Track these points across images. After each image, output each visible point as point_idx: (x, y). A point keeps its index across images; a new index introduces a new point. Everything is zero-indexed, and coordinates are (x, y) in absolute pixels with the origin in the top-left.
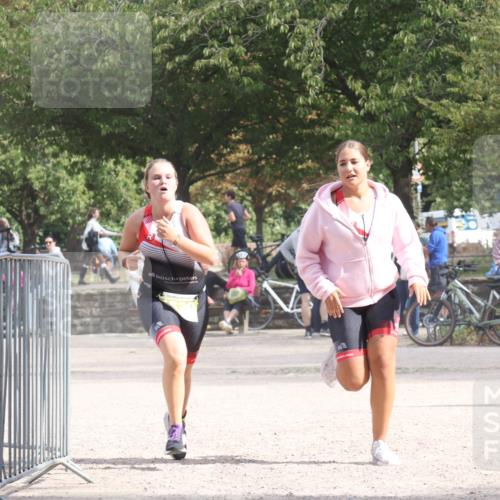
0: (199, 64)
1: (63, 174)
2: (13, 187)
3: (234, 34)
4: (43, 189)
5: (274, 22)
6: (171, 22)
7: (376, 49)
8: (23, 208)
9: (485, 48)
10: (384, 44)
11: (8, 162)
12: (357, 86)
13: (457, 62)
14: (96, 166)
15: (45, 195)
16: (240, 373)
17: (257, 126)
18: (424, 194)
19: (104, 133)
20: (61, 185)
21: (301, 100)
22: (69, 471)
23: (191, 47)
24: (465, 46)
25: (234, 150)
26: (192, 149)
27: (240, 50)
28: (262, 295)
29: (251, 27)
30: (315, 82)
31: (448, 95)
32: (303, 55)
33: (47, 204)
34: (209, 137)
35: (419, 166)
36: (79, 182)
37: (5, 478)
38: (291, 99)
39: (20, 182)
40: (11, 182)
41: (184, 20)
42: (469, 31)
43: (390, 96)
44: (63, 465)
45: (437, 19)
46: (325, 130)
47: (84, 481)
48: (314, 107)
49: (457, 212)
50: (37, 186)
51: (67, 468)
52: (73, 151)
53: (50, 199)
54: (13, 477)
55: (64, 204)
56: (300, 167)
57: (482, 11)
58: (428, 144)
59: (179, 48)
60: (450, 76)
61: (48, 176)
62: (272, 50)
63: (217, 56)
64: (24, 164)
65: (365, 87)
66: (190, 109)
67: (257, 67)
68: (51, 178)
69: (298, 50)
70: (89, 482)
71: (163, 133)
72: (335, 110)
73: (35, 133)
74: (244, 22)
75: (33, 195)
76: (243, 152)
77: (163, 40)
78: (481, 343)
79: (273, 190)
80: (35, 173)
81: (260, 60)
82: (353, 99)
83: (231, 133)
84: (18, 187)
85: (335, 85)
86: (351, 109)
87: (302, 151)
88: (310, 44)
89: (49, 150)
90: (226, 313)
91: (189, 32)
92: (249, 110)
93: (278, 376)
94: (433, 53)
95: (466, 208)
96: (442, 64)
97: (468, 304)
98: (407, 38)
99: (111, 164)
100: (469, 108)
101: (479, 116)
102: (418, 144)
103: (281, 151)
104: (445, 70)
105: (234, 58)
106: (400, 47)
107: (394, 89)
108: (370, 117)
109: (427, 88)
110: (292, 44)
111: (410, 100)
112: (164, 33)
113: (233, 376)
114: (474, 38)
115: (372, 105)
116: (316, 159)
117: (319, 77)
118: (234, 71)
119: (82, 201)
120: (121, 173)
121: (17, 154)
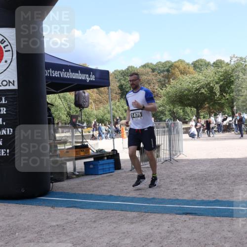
1: (179, 110)
3: (205, 87)
5: (211, 85)
6: (195, 86)
7: (228, 89)
12: (225, 95)
14: (184, 108)
15: (176, 113)
19: (185, 103)
23: (198, 90)
25: (206, 105)
26: (199, 105)
27: (206, 89)
29: (208, 86)
30: (218, 94)
32: (216, 90)
34: (202, 103)
36: (181, 111)
38: (214, 97)
40: (171, 111)
41: (197, 86)
43: (231, 96)
44: (182, 154)
46: (220, 101)
48: (218, 98)
52: (180, 106)
59: (197, 90)
62: (211, 90)
63: (203, 91)
64: (173, 108)
67: (209, 92)
68: (177, 110)
70: (186, 156)
71: (194, 103)
72: (222, 98)
73: (175, 104)
76: (207, 105)
80: (175, 110)
82: (224, 96)
83: (205, 103)
85: (221, 94)
86: (224, 98)
88: (217, 88)
89: (177, 106)
99: (186, 108)
103: (213, 105)
105: (205, 91)
106: (232, 88)
107: (231, 94)
108: (227, 99)
110: (214, 88)
112: (194, 88)
115: (228, 97)
118: (205, 93)
119: (182, 114)
120: (188, 109)
121: (172, 107)
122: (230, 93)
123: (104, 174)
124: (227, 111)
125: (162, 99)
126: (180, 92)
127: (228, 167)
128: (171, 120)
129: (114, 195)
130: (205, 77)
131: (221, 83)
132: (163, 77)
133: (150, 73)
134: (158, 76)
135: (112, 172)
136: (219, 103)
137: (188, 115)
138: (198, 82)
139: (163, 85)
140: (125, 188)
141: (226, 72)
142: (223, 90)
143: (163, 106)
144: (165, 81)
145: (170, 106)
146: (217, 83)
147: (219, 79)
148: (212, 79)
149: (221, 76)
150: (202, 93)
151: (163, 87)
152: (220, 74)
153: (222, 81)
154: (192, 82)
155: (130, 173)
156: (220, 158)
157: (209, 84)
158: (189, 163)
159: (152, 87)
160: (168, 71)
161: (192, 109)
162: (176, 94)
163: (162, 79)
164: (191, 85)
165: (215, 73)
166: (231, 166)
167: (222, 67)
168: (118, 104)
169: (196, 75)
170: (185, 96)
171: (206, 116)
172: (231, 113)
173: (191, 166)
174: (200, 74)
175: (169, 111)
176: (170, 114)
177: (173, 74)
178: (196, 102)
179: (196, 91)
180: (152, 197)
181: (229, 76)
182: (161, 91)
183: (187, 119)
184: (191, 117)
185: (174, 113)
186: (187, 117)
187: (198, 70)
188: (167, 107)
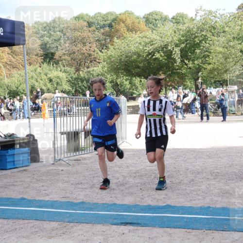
0: (154, 57)
1: (124, 81)
3: (161, 50)
4: (120, 84)
5: (169, 48)
7: (191, 53)
8: (116, 88)
9: (215, 53)
10: (193, 52)
12: (187, 62)
13: (208, 56)
14: (131, 79)
17: (165, 70)
18: (201, 84)
19: (133, 72)
21: (175, 64)
22: (127, 143)
23: (153, 54)
24: (210, 52)
25: (161, 75)
27: (162, 54)
29: (164, 49)
31: (206, 63)
32: (176, 55)
33: (121, 87)
34: (155, 72)
35: (200, 78)
36: (128, 82)
38: (173, 64)
40: (113, 82)
41: (150, 48)
42: (211, 49)
43: (195, 64)
45: (204, 47)
46: (180, 71)
48: (178, 66)
49: (208, 88)
50: (119, 83)
52: (126, 76)
53: (121, 86)
55: (124, 87)
57: (214, 45)
58: (202, 74)
59: (150, 54)
60: (207, 59)
62: (169, 55)
63: (157, 55)
64: (116, 79)
65: (189, 62)
66: (151, 67)
67: (166, 58)
68: (122, 82)
69: (175, 54)
70: (131, 145)
71: (146, 72)
72: (183, 66)
73: (119, 72)
74: (163, 48)
75: (118, 85)
77: (146, 53)
78: (214, 116)
79: (169, 84)
80: (119, 81)
81: (166, 56)
82: (186, 65)
83: (160, 72)
85: (182, 61)
86: (186, 66)
87: (175, 75)
88: (177, 52)
89: (122, 76)
91: (152, 50)
92: (164, 67)
94: (203, 54)
95: (210, 87)
96: (205, 57)
97: (211, 108)
98: (198, 51)
99: (134, 78)
100: (211, 66)
101: (213, 68)
102: (200, 74)
103: (170, 75)
104: (206, 57)
105: (161, 56)
107: (196, 62)
108: (190, 68)
109: (202, 62)
110: (174, 53)
111: (198, 65)
112: (146, 51)
114: (212, 51)
115: (190, 65)
116: (178, 77)
117: (179, 60)
118: (161, 58)
119: (128, 86)
120: (137, 80)
121: (115, 77)
122: (193, 61)
123: (14, 168)
124: (189, 83)
125: (101, 65)
126: (127, 57)
127: (186, 161)
128: (113, 95)
129: (26, 198)
130: (161, 37)
131: (183, 46)
132: (103, 34)
133: (85, 28)
134: (96, 33)
135: (26, 166)
136: (179, 73)
137: (137, 88)
138: (151, 43)
139: (103, 46)
140: (43, 188)
141: (189, 31)
142: (184, 55)
143: (102, 75)
144: (105, 40)
145: (112, 76)
146: (177, 46)
147: (180, 40)
148: (170, 39)
149: (183, 36)
150: (156, 59)
151: (103, 49)
152: (182, 33)
153: (183, 43)
154: (143, 43)
155: (52, 168)
156: (175, 147)
157: (166, 46)
158: (134, 154)
159: (88, 48)
160: (110, 26)
161: (142, 80)
162: (121, 59)
163: (102, 37)
164: (141, 47)
165: (175, 32)
166: (190, 159)
167: (184, 23)
168: (39, 70)
169: (149, 34)
170: (133, 62)
172: (194, 86)
173: (136, 158)
174: (154, 31)
175: (111, 82)
176: (113, 87)
177: (117, 31)
178: (147, 71)
179: (148, 56)
180: (80, 201)
181: (193, 36)
182: (100, 53)
183: (135, 94)
184: (141, 92)
185: (117, 84)
186: (135, 92)
187: (151, 25)
188: (108, 76)
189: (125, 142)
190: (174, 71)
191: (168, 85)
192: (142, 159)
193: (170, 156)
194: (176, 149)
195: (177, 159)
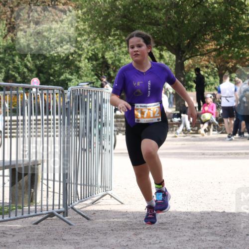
2: (98, 62)
4: (112, 63)
8: (103, 73)
11: (96, 50)
15: (114, 66)
16: (207, 155)
17: (220, 31)
20: (122, 61)
22: (112, 198)
28: (219, 116)
33: (115, 71)
34: (195, 37)
37: (79, 200)
39: (101, 60)
40: (97, 60)
44: (109, 194)
47: (120, 203)
50: (110, 62)
51: (111, 196)
53: (116, 68)
54: (83, 199)
56: (241, 52)
61: (115, 57)
66: (185, 22)
68: (117, 58)
70: (122, 203)
75: (108, 66)
80: (109, 55)
83: (206, 35)
84: (101, 62)
87: (242, 43)
90: (201, 125)
92: (216, 23)
93: (226, 156)
113: (203, 156)
156: (227, 210)
158: (125, 225)
161: (164, 53)
171: (211, 79)
175: (90, 59)
185: (105, 65)
188: (85, 45)
189: (108, 197)
190: (241, 33)
191: (227, 69)
192: (142, 236)
193: (211, 231)
194: (228, 214)
195: (228, 239)
